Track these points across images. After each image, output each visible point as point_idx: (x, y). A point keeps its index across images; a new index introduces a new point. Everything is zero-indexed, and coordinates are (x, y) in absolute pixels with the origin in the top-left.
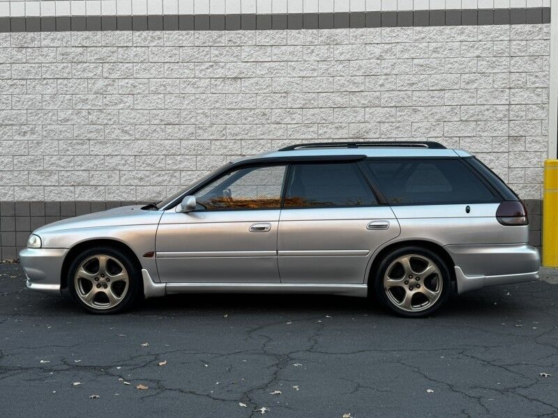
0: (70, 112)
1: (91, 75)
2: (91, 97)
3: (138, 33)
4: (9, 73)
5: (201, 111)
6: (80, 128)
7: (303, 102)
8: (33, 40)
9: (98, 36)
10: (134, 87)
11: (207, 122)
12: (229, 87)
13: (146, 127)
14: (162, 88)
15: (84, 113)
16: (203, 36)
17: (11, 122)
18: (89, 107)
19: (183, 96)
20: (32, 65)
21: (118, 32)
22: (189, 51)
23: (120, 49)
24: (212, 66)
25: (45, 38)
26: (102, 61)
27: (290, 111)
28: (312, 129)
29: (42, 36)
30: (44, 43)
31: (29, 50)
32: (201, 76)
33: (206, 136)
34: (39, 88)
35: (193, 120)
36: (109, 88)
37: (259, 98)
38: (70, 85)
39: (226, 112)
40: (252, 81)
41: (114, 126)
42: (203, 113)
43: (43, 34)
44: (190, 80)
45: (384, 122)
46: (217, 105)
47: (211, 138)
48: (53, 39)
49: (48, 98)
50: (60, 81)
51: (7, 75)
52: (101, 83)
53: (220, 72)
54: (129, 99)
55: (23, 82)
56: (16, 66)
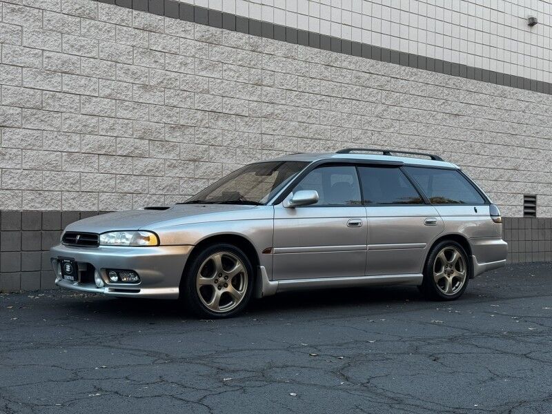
0: (360, 131)
1: (374, 99)
2: (374, 119)
3: (403, 68)
4: (318, 88)
5: (437, 140)
7: (490, 139)
8: (336, 59)
9: (381, 66)
10: (401, 114)
12: (452, 122)
14: (417, 117)
15: (369, 134)
16: (440, 77)
17: (319, 137)
18: (372, 129)
19: (427, 125)
20: (335, 83)
21: (391, 64)
22: (431, 88)
23: (392, 79)
24: (444, 103)
25: (345, 60)
26: (381, 88)
27: (483, 144)
28: (494, 161)
29: (343, 58)
30: (345, 64)
31: (334, 69)
32: (438, 110)
34: (339, 106)
35: (433, 147)
36: (385, 113)
37: (469, 132)
38: (361, 106)
39: (452, 142)
40: (466, 118)
42: (439, 142)
43: (344, 56)
44: (432, 112)
46: (447, 136)
48: (350, 62)
49: (345, 117)
50: (354, 102)
51: (317, 90)
52: (380, 108)
53: (448, 109)
54: (397, 124)
55: (329, 99)
56: (324, 83)
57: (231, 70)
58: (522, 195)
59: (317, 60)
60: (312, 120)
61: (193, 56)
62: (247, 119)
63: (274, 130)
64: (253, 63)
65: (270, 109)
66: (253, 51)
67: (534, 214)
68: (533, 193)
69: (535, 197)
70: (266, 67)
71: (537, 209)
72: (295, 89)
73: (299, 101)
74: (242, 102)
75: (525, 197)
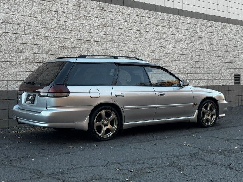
0: (155, 47)
1: (162, 31)
2: (162, 41)
3: (176, 16)
4: (134, 27)
5: (193, 50)
6: (158, 54)
7: (218, 48)
8: (143, 13)
9: (165, 16)
10: (175, 38)
11: (194, 54)
12: (200, 41)
13: (178, 55)
14: (183, 39)
15: (160, 48)
16: (193, 20)
17: (135, 50)
18: (161, 45)
19: (188, 43)
20: (142, 24)
21: (170, 14)
22: (189, 25)
23: (170, 22)
24: (195, 32)
25: (147, 13)
26: (165, 26)
27: (215, 51)
28: (220, 59)
29: (146, 12)
30: (147, 15)
31: (141, 17)
32: (193, 36)
33: (194, 60)
34: (145, 35)
35: (191, 53)
36: (167, 38)
37: (208, 46)
38: (155, 35)
39: (200, 50)
40: (206, 39)
41: (169, 54)
42: (194, 51)
43: (147, 11)
44: (190, 37)
46: (197, 48)
47: (196, 60)
48: (149, 14)
49: (148, 40)
50: (152, 33)
51: (134, 28)
52: (165, 36)
53: (198, 35)
54: (173, 43)
55: (139, 32)
56: (137, 24)
57: (91, 19)
58: (234, 75)
59: (133, 14)
60: (131, 43)
61: (72, 13)
62: (99, 43)
63: (113, 48)
64: (102, 16)
65: (110, 38)
66: (102, 10)
67: (239, 83)
68: (239, 73)
69: (239, 75)
70: (108, 18)
71: (241, 81)
72: (123, 28)
73: (125, 34)
74: (97, 35)
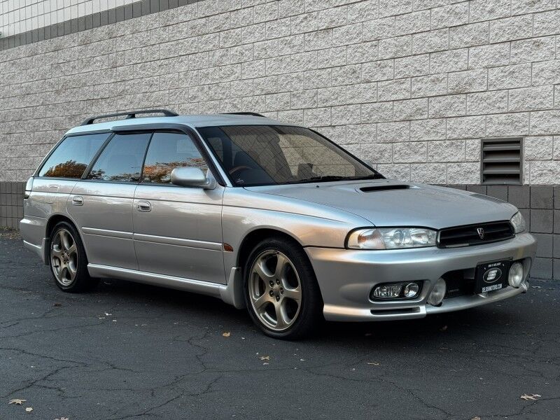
0: (196, 88)
5: (294, 75)
6: (203, 105)
7: (394, 50)
10: (242, 54)
11: (300, 86)
13: (250, 99)
14: (264, 52)
15: (206, 88)
18: (209, 82)
24: (306, 18)
26: (219, 30)
27: (380, 64)
32: (296, 32)
33: (299, 105)
35: (288, 86)
36: (224, 58)
37: (350, 51)
39: (318, 72)
40: (343, 29)
41: (226, 101)
42: (298, 77)
44: (287, 38)
45: (493, 67)
46: (310, 66)
47: (304, 106)
48: (186, 13)
49: (182, 76)
50: (190, 56)
51: (156, 56)
52: (218, 54)
53: (314, 24)
54: (238, 70)
55: (167, 62)
56: (162, 46)
57: (97, 61)
59: (156, 26)
60: (154, 88)
61: (78, 59)
62: (108, 101)
63: (126, 106)
64: (110, 49)
65: (121, 88)
66: (110, 38)
67: (517, 177)
68: (513, 134)
69: (518, 141)
70: (119, 49)
71: (526, 166)
72: (140, 61)
73: (144, 72)
74: (106, 86)
75: (485, 143)
